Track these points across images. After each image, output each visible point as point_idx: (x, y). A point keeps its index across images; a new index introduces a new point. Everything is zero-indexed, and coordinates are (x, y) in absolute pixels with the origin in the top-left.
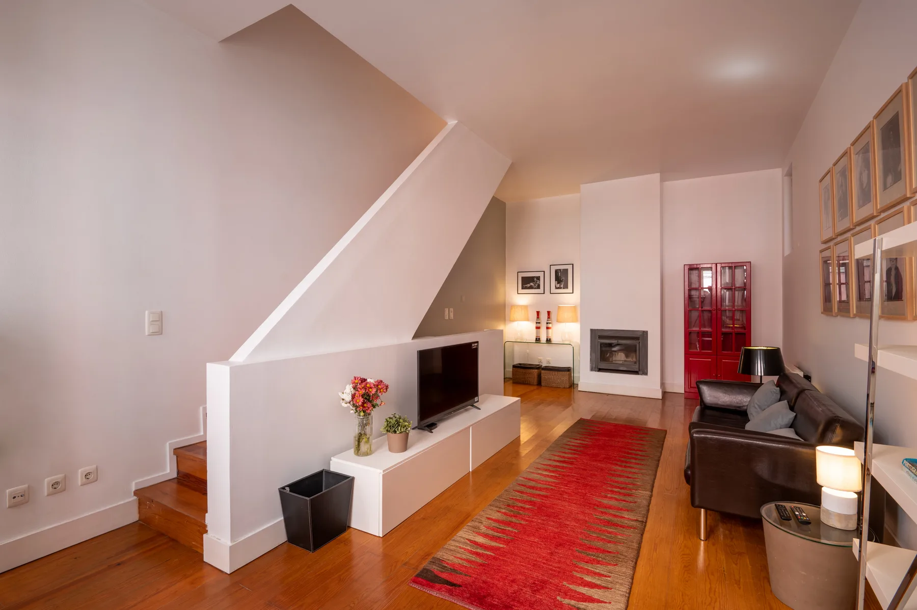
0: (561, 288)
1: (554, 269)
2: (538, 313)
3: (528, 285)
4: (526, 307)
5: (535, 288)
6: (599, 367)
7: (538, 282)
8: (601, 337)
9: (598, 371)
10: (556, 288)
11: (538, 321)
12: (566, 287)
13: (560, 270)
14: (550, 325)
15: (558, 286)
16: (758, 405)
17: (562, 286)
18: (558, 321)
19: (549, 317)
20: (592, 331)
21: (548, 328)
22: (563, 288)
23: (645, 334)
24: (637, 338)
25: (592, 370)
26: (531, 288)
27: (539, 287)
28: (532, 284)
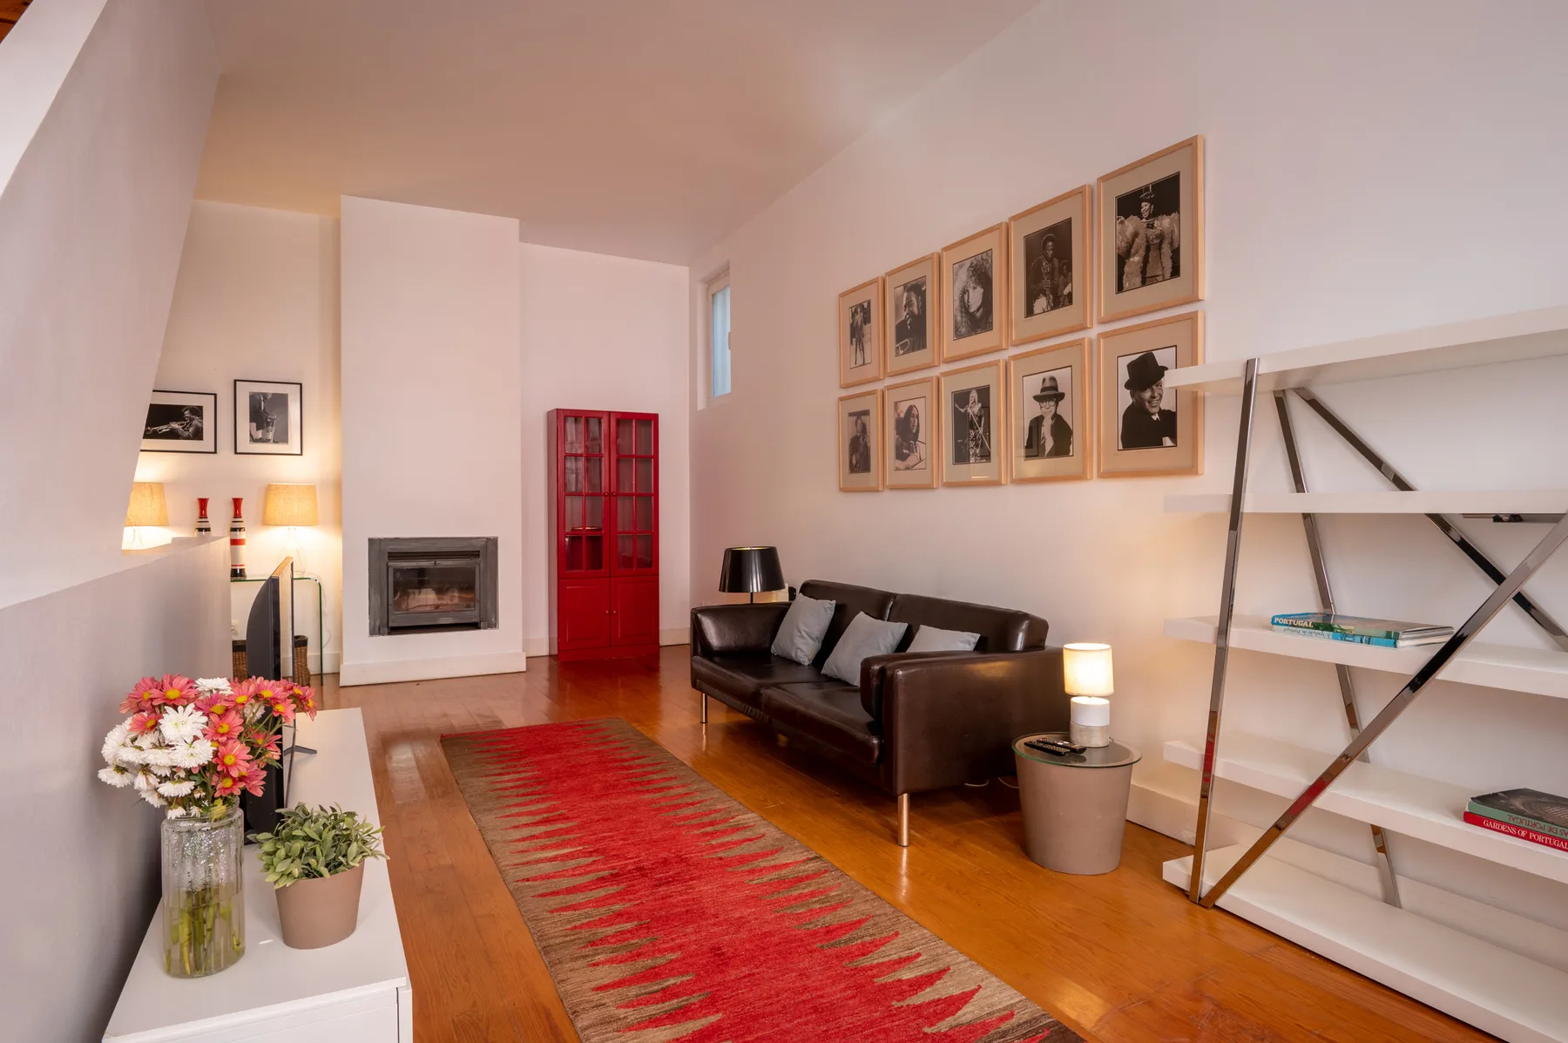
0: (268, 441)
1: (245, 392)
2: (203, 503)
3: (164, 429)
4: (158, 487)
5: (188, 438)
6: (391, 624)
7: (195, 422)
8: (393, 556)
9: (389, 634)
10: (253, 440)
11: (204, 526)
12: (282, 438)
13: (265, 395)
14: (241, 535)
15: (259, 434)
16: (807, 633)
17: (270, 436)
18: (265, 522)
19: (237, 514)
20: (371, 541)
21: (235, 542)
22: (275, 442)
23: (492, 543)
24: (476, 554)
25: (374, 631)
26: (173, 435)
27: (198, 435)
28: (175, 425)
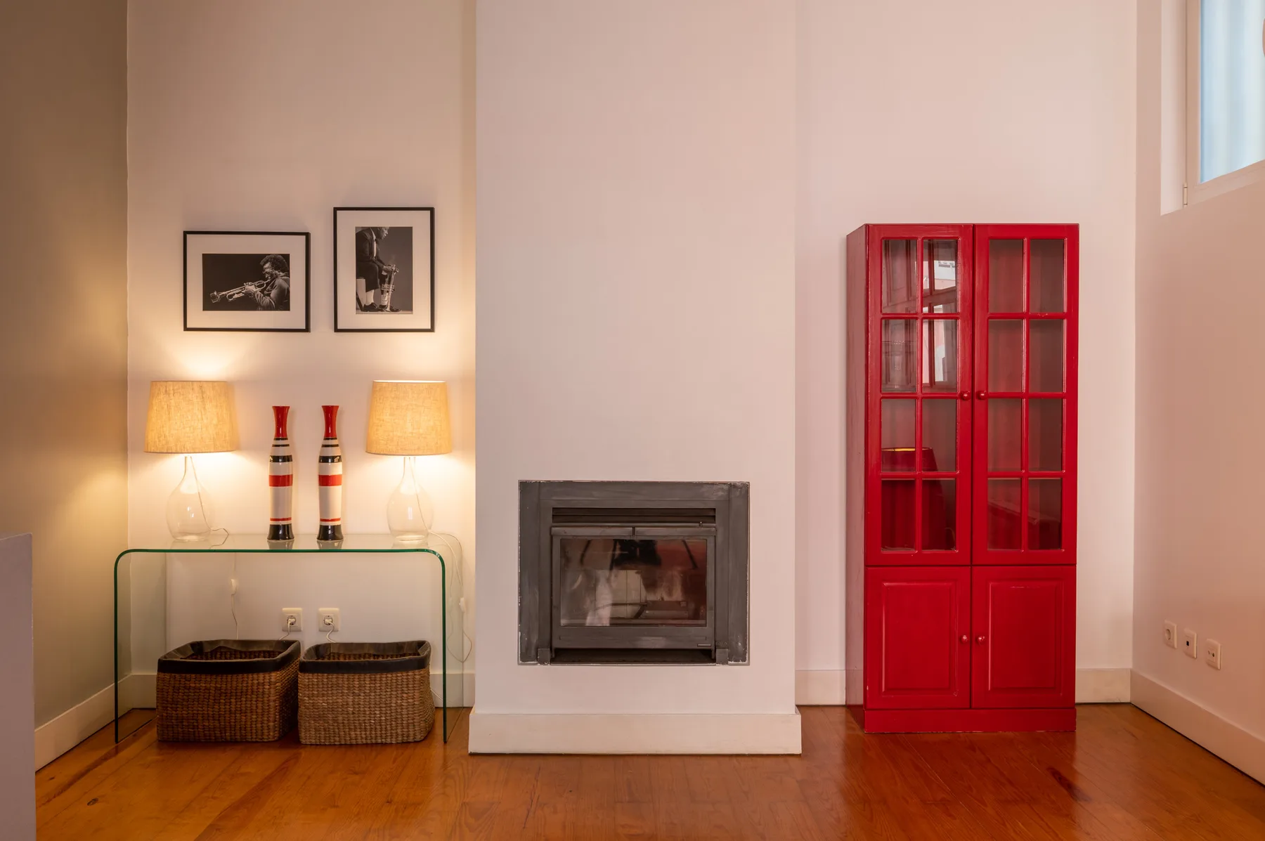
0: (382, 308)
1: (350, 225)
2: (281, 414)
3: (236, 293)
4: (225, 388)
5: (268, 308)
6: (557, 644)
7: (279, 281)
8: (564, 515)
9: (553, 661)
10: (363, 308)
11: (282, 452)
12: (403, 303)
13: (378, 231)
14: (336, 469)
15: (370, 298)
17: (386, 300)
18: (372, 449)
19: (330, 433)
20: (524, 488)
21: (325, 481)
22: (392, 310)
23: (738, 495)
24: (706, 515)
25: (527, 654)
26: (248, 303)
27: (283, 303)
28: (251, 288)
